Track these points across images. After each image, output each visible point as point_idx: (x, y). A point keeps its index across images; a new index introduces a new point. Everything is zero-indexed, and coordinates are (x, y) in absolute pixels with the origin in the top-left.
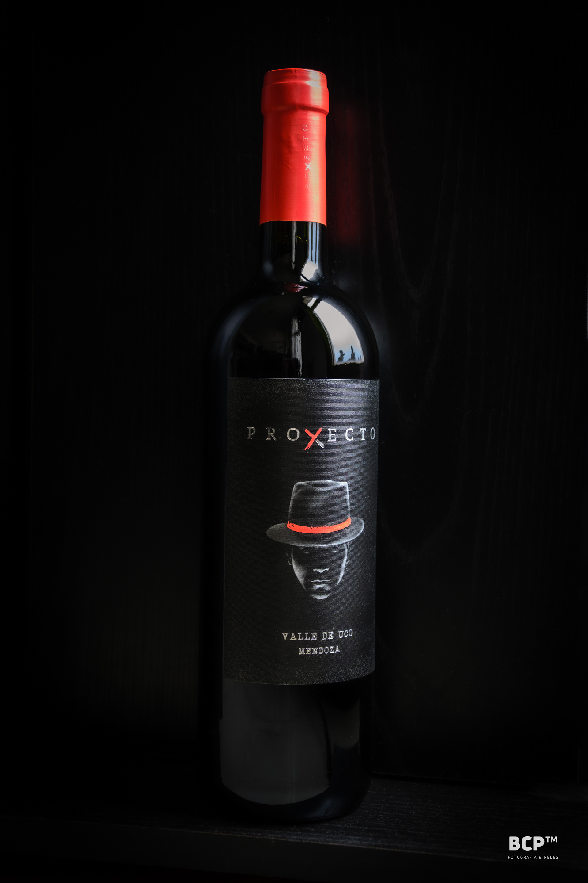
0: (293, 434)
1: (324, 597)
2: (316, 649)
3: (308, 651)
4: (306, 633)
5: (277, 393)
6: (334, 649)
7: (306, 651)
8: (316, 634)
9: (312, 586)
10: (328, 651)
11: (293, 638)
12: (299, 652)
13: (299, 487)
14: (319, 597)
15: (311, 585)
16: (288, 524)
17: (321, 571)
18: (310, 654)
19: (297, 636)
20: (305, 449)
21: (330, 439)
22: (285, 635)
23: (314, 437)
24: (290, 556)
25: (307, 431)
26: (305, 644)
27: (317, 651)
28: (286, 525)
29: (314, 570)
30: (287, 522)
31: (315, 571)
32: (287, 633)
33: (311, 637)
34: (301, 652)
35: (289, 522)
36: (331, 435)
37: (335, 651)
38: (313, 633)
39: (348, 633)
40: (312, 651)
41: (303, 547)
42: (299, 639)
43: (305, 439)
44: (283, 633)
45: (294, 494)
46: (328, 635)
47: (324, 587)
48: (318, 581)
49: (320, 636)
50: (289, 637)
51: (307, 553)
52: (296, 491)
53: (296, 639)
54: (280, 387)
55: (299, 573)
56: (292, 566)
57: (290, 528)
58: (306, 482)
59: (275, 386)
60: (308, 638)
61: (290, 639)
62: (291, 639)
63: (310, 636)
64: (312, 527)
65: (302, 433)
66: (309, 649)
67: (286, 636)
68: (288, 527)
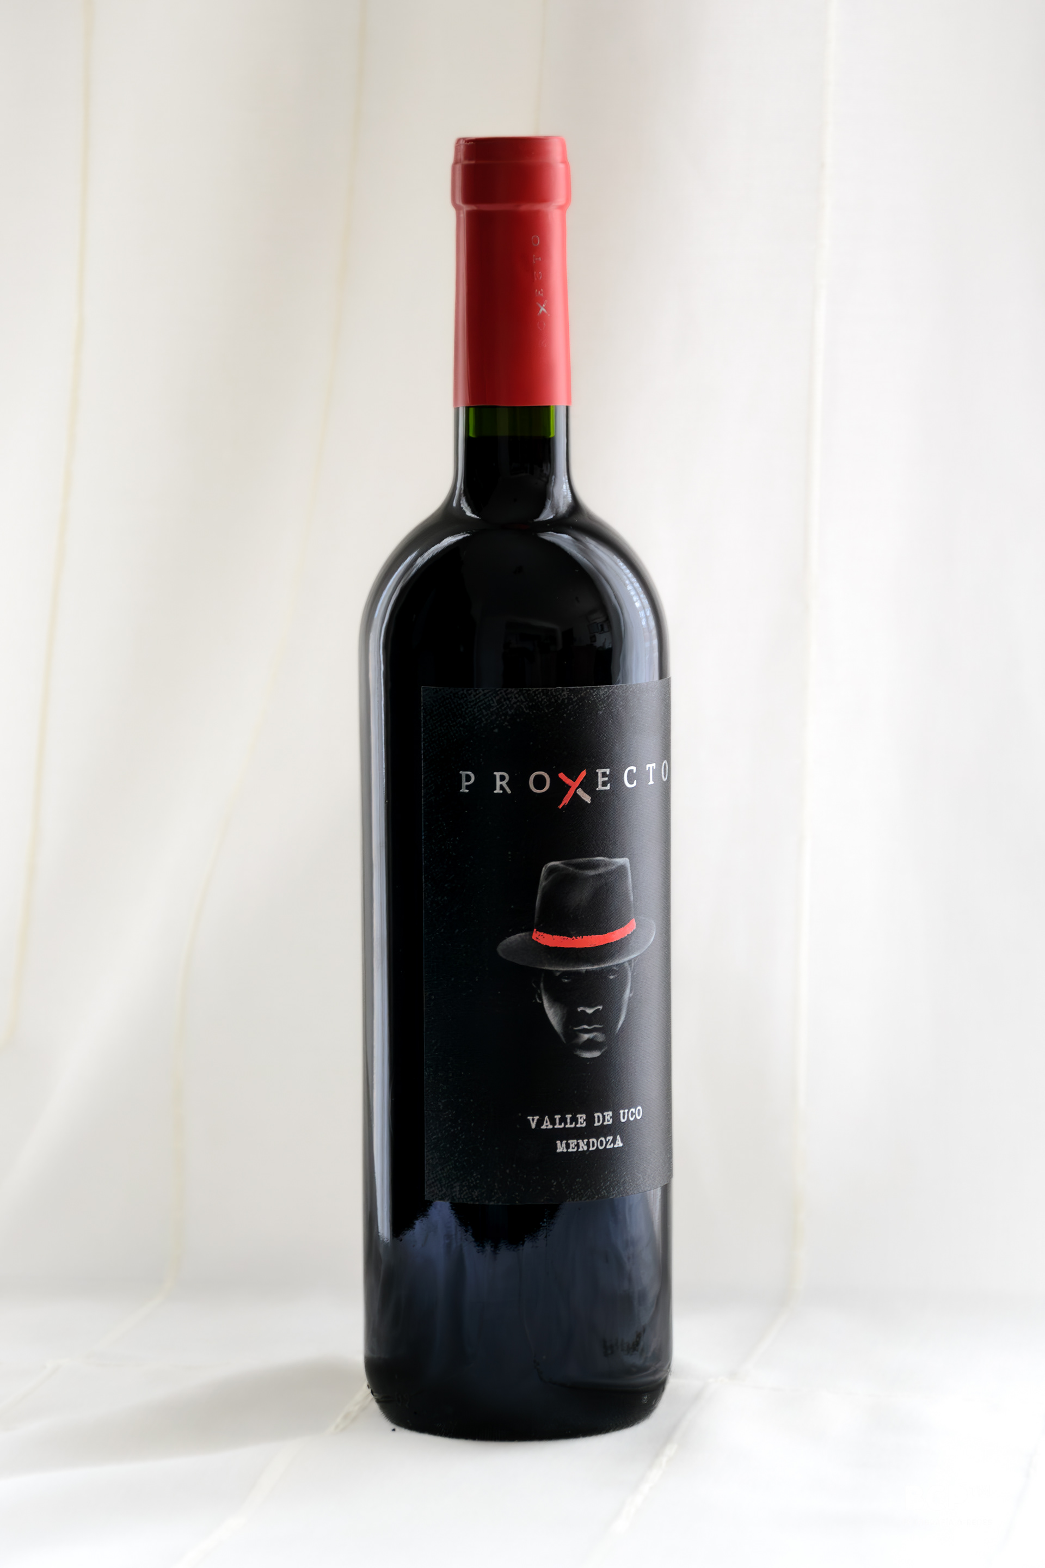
0: (540, 782)
1: (596, 1054)
2: (585, 1143)
3: (571, 1146)
4: (569, 1116)
5: (510, 713)
6: (614, 1141)
7: (568, 1146)
8: (584, 1116)
9: (577, 1037)
10: (604, 1143)
11: (547, 1125)
12: (557, 1149)
13: (552, 870)
14: (587, 1055)
15: (575, 1035)
16: (534, 933)
17: (590, 1011)
18: (575, 1150)
19: (553, 1122)
20: (560, 807)
21: (600, 788)
22: (533, 1120)
23: (574, 785)
24: (539, 988)
25: (562, 776)
26: (567, 1135)
27: (586, 1145)
28: (531, 935)
29: (580, 1009)
30: (533, 930)
31: (581, 1011)
32: (536, 1118)
33: (577, 1123)
34: (561, 1147)
35: (535, 930)
36: (601, 780)
37: (614, 1144)
38: (579, 1116)
39: (635, 1114)
40: (578, 1145)
41: (559, 971)
42: (557, 1126)
43: (559, 789)
44: (530, 1118)
45: (543, 883)
46: (604, 1117)
47: (594, 1037)
48: (586, 1027)
49: (590, 1120)
50: (540, 1123)
51: (566, 981)
52: (546, 878)
53: (551, 1127)
54: (515, 703)
55: (553, 1015)
56: (542, 1004)
57: (537, 940)
58: (563, 862)
59: (508, 702)
60: (571, 1123)
61: (542, 1127)
62: (544, 1127)
63: (574, 1120)
64: (574, 937)
65: (555, 780)
66: (573, 1143)
67: (535, 1121)
68: (535, 939)
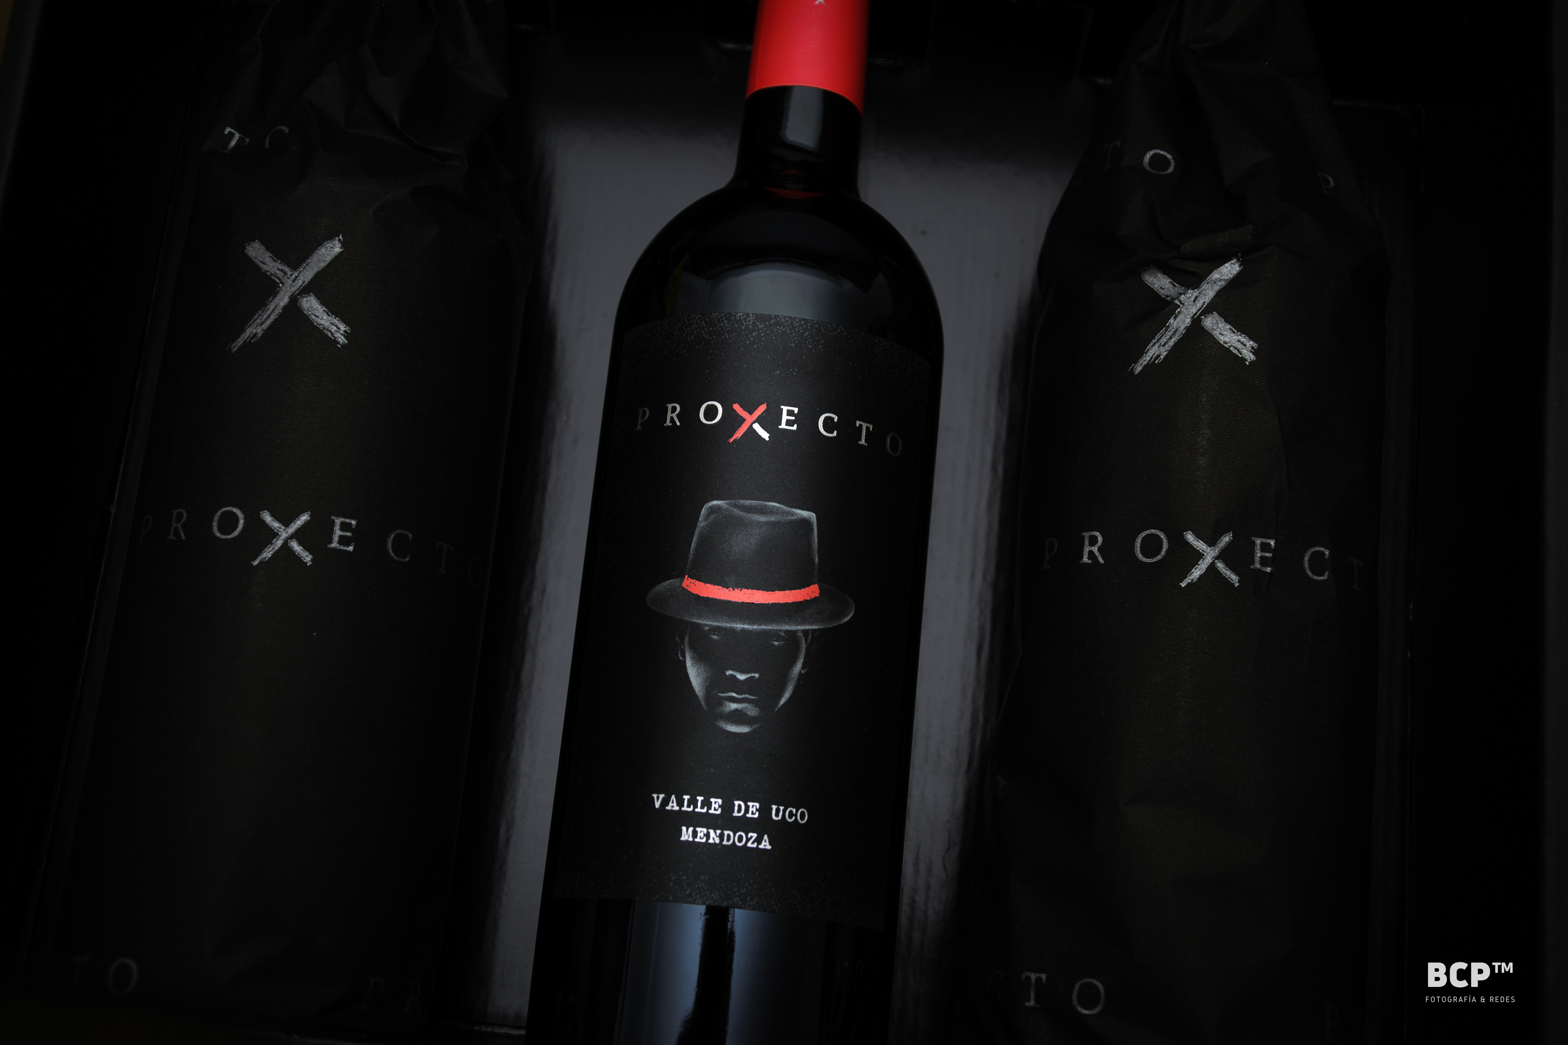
0: (711, 412)
1: (744, 729)
2: (718, 835)
3: (699, 835)
4: (700, 799)
5: (689, 340)
6: (759, 840)
7: (695, 834)
8: (720, 801)
9: (721, 705)
10: (744, 840)
11: (673, 806)
12: (681, 836)
13: (712, 510)
14: (733, 728)
15: (720, 702)
16: (685, 580)
17: (742, 677)
18: (704, 840)
19: (680, 803)
20: (731, 440)
21: (783, 426)
22: (658, 798)
23: (749, 418)
24: (683, 642)
25: (736, 407)
26: (695, 820)
27: (718, 836)
28: (681, 582)
29: (728, 673)
30: (684, 577)
31: (729, 675)
32: (662, 796)
33: (709, 808)
34: (686, 835)
35: (687, 576)
36: (785, 417)
37: (759, 843)
38: (713, 800)
39: (796, 815)
40: (707, 835)
41: (708, 625)
42: (685, 808)
43: (732, 421)
44: (655, 796)
45: (702, 523)
46: (747, 808)
47: (746, 708)
48: (734, 695)
49: (727, 807)
50: (665, 802)
51: (715, 637)
52: (706, 519)
53: (676, 808)
54: (696, 329)
55: (695, 675)
56: (684, 662)
57: (688, 588)
58: (726, 501)
59: (689, 329)
60: (702, 807)
61: (667, 808)
62: (668, 808)
63: (707, 804)
64: (731, 589)
65: (727, 410)
66: (701, 831)
67: (660, 799)
68: (685, 587)
